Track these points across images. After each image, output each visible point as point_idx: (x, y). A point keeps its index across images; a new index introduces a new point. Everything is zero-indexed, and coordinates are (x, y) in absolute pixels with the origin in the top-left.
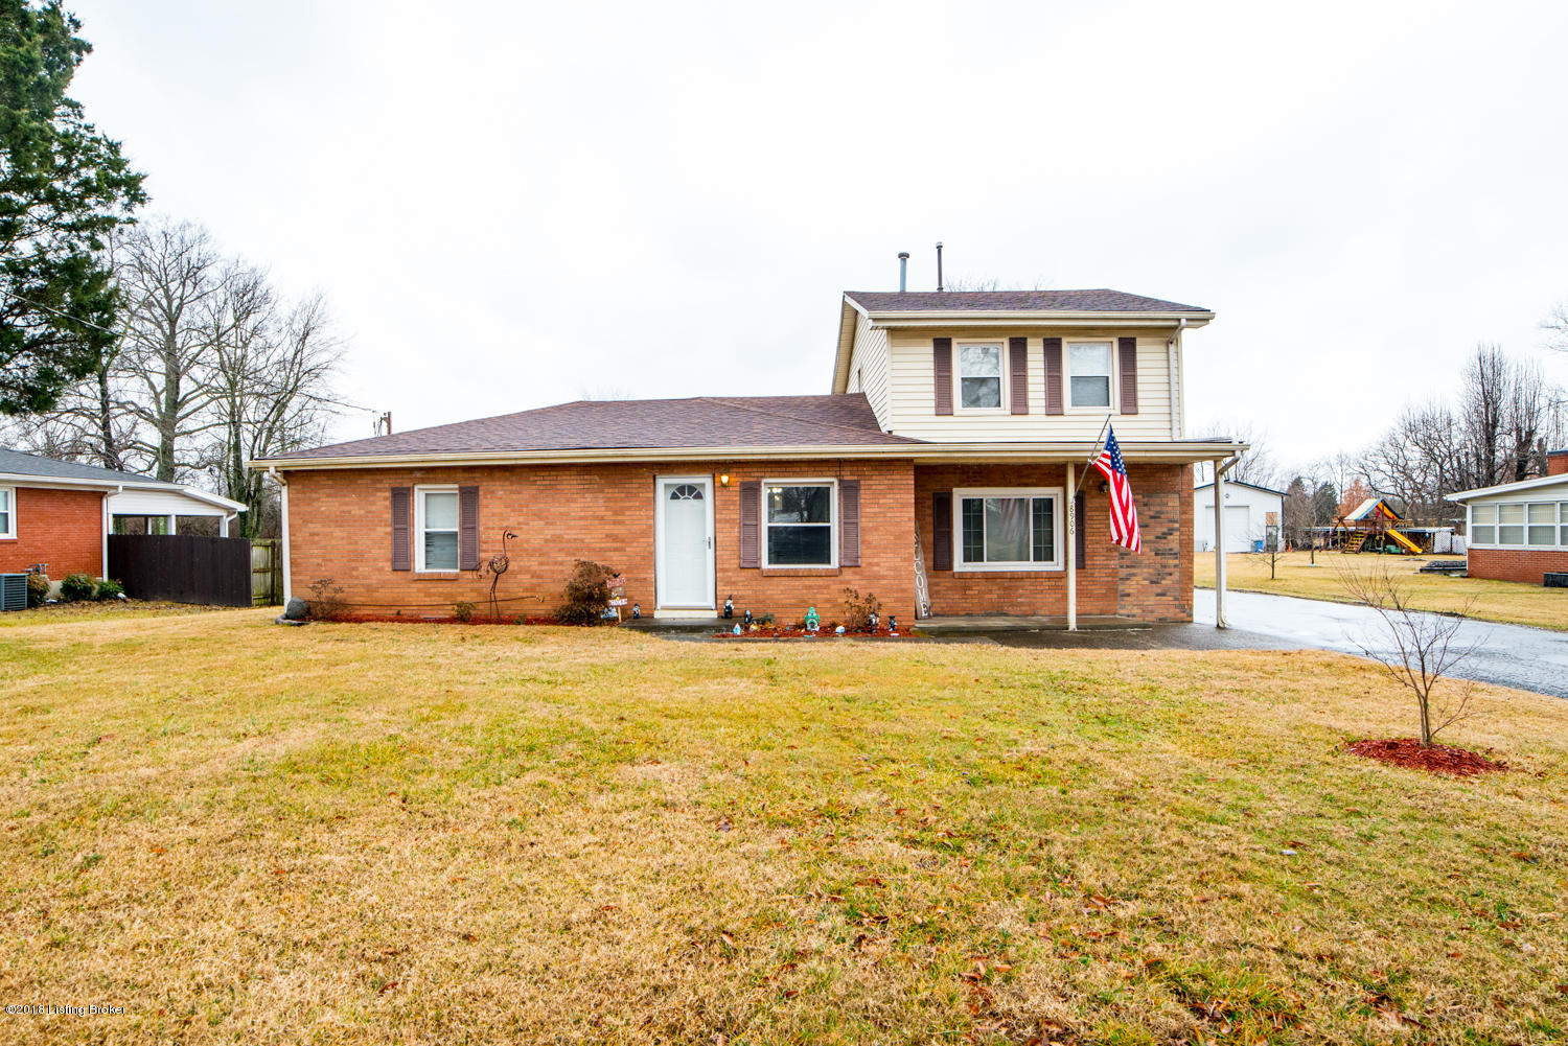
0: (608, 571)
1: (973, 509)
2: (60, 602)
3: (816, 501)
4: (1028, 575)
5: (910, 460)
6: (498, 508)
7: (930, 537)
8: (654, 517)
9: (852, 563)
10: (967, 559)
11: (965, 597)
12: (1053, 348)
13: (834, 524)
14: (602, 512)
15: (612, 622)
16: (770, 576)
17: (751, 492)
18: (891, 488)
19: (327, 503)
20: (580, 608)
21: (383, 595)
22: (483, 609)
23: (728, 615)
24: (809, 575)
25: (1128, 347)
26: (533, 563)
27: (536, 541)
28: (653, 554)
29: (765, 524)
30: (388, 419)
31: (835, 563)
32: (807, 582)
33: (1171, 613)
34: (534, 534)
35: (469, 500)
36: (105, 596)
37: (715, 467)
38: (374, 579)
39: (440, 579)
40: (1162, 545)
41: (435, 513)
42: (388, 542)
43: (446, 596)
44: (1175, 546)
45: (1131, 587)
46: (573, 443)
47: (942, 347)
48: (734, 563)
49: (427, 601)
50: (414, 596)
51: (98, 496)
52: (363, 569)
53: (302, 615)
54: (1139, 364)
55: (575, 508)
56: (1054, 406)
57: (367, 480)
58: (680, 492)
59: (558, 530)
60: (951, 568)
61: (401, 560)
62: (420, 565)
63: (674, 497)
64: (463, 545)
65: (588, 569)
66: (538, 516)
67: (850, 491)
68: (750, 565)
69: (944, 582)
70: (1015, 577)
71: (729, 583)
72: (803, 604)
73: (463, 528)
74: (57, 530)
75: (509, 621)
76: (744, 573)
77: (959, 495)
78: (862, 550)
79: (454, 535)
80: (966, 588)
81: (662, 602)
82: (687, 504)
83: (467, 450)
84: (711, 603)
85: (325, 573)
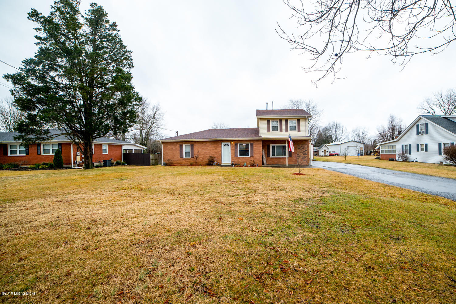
0: (214, 157)
1: (273, 147)
2: (116, 165)
3: (247, 146)
4: (282, 158)
5: (261, 140)
6: (197, 148)
7: (266, 152)
8: (221, 149)
9: (252, 156)
10: (273, 155)
11: (272, 162)
12: (286, 121)
13: (250, 150)
14: (213, 148)
15: (215, 165)
16: (239, 158)
17: (236, 145)
18: (258, 144)
19: (169, 147)
20: (210, 163)
21: (178, 162)
22: (194, 164)
23: (233, 164)
24: (246, 158)
25: (299, 121)
26: (202, 156)
27: (203, 153)
28: (221, 155)
29: (239, 150)
30: (177, 132)
31: (250, 156)
32: (245, 159)
33: (306, 164)
34: (202, 152)
35: (192, 147)
36: (123, 164)
37: (231, 141)
38: (177, 159)
39: (187, 159)
40: (304, 153)
41: (186, 149)
42: (179, 153)
43: (189, 162)
44: (306, 153)
45: (299, 160)
46: (209, 137)
47: (268, 121)
48: (234, 156)
49: (185, 162)
50: (183, 162)
51: (121, 146)
52: (175, 158)
53: (166, 165)
54: (301, 124)
55: (209, 148)
56: (287, 131)
57: (175, 143)
58: (225, 145)
59: (206, 151)
60: (270, 157)
61: (181, 156)
62: (184, 157)
63: (225, 146)
64: (191, 154)
65: (211, 157)
66: (203, 149)
67: (252, 145)
68: (237, 156)
69: (269, 159)
70: (280, 158)
71: (233, 159)
72: (244, 162)
73: (191, 151)
74: (114, 152)
75: (199, 165)
76: (235, 158)
77: (271, 145)
78: (254, 154)
79: (190, 152)
80: (272, 160)
81: (223, 162)
82: (226, 147)
83: (192, 139)
84: (230, 162)
85: (169, 158)
